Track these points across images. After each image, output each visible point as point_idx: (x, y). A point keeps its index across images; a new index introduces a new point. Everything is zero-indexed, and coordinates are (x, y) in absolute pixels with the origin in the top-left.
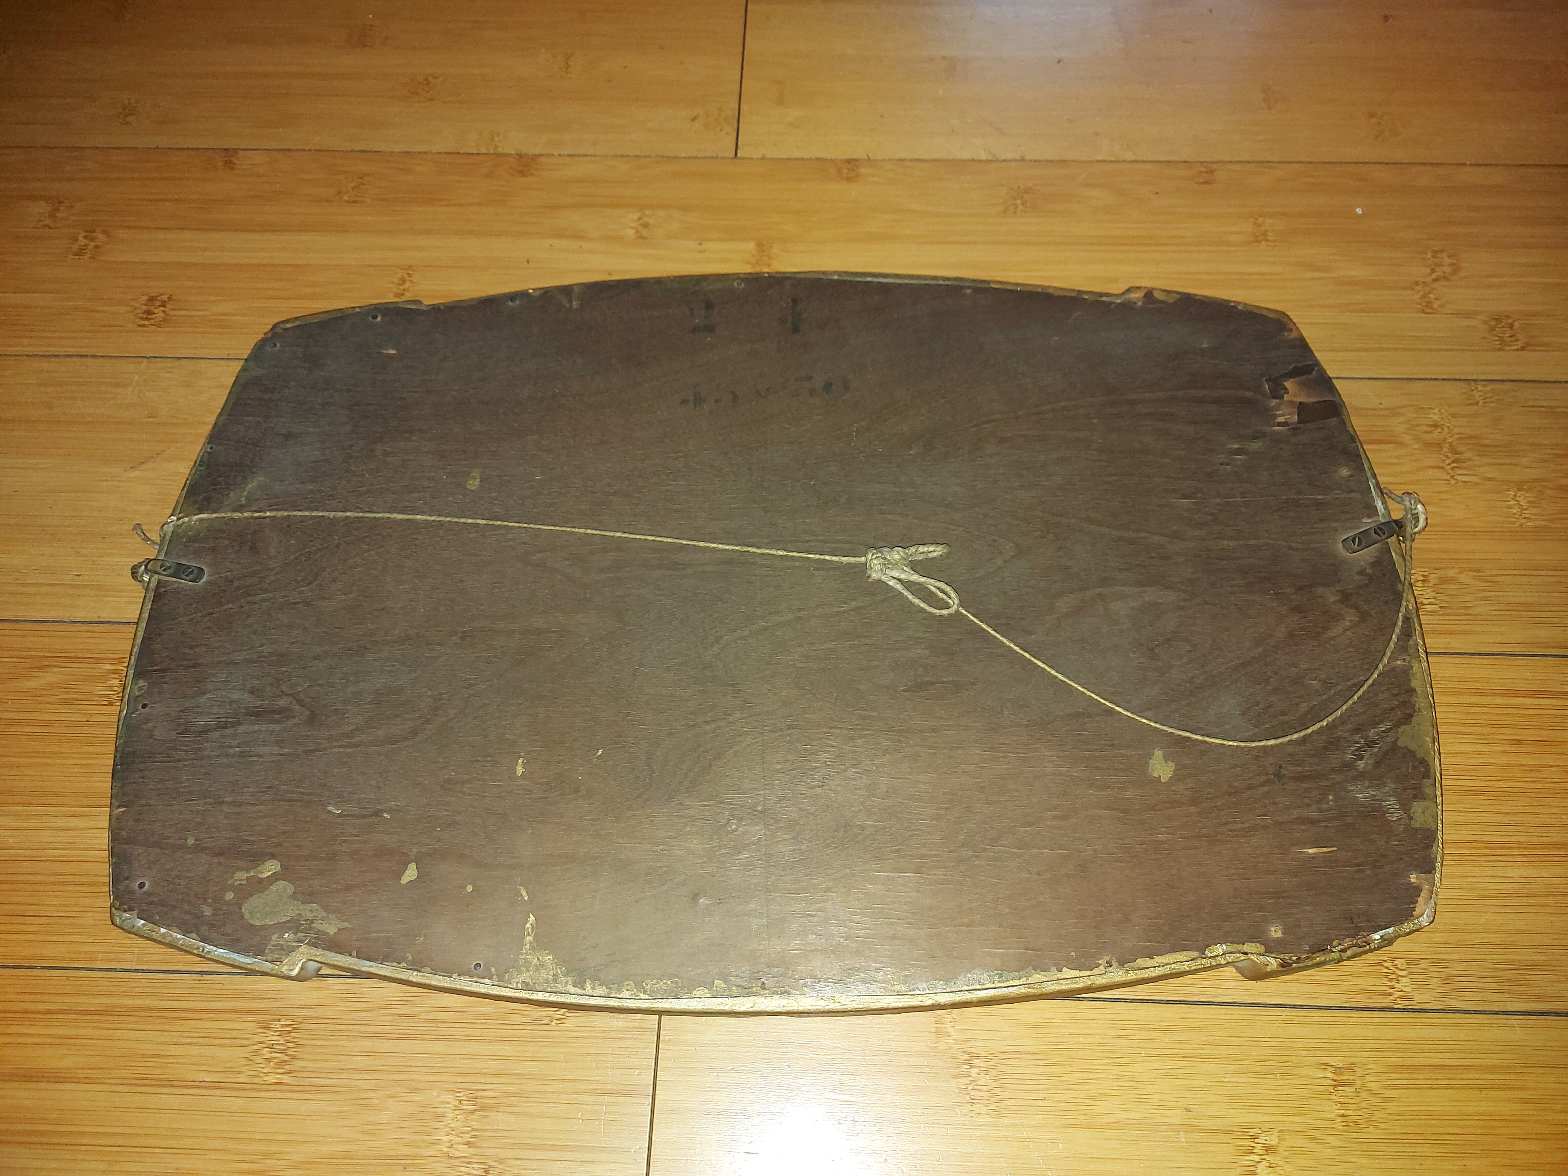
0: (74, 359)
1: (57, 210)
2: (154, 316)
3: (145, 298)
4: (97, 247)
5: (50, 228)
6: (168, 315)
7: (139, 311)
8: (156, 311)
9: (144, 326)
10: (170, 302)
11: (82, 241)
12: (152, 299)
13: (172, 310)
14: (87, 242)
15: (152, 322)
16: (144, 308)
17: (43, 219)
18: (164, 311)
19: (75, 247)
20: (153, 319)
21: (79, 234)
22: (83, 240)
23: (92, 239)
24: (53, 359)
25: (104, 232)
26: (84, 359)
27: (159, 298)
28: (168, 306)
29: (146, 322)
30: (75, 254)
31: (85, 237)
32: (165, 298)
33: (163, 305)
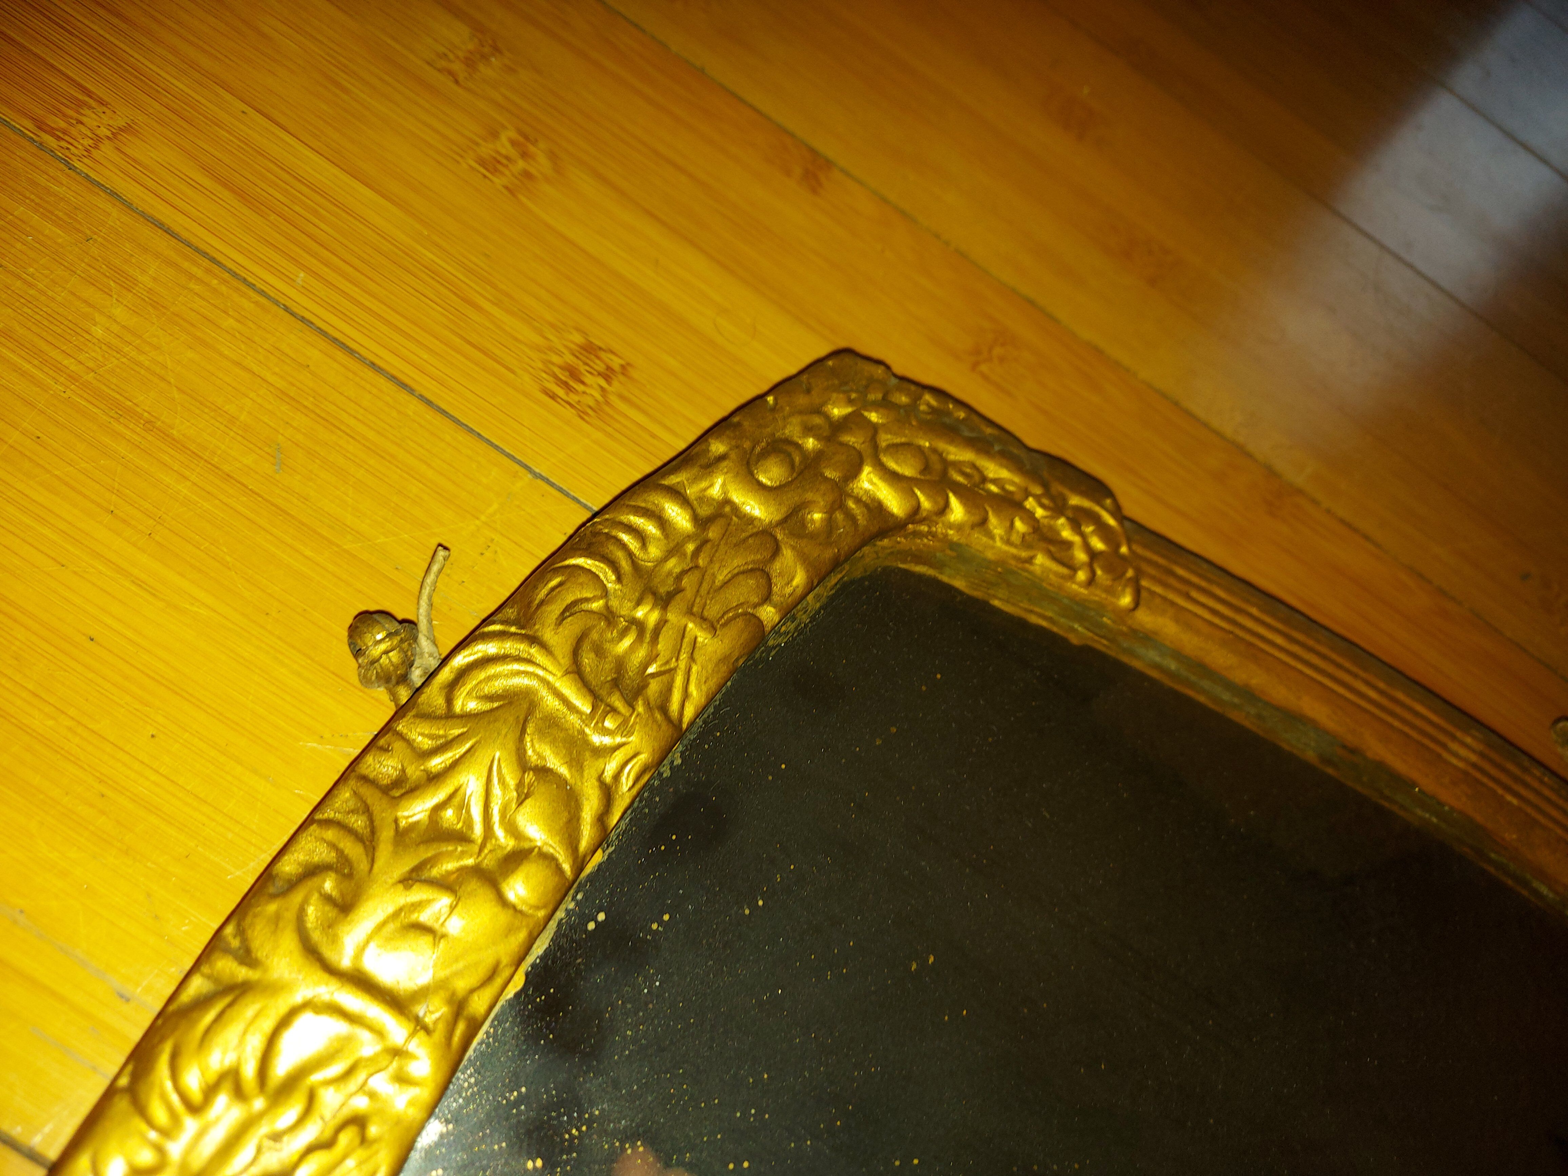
0: (382, 381)
1: (484, 57)
2: (580, 388)
3: (578, 338)
4: (527, 175)
5: (457, 82)
6: (607, 403)
7: (555, 359)
8: (589, 379)
9: (553, 396)
10: (622, 378)
11: (504, 146)
12: (590, 349)
13: (622, 397)
14: (512, 152)
15: (573, 398)
16: (569, 359)
17: (451, 56)
18: (603, 389)
19: (486, 149)
20: (575, 391)
21: (504, 127)
22: (508, 145)
23: (525, 155)
24: (340, 355)
25: (553, 156)
26: (403, 396)
27: (603, 355)
28: (615, 383)
29: (561, 392)
30: (482, 162)
31: (513, 143)
32: (616, 363)
33: (608, 375)
